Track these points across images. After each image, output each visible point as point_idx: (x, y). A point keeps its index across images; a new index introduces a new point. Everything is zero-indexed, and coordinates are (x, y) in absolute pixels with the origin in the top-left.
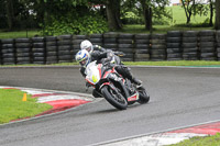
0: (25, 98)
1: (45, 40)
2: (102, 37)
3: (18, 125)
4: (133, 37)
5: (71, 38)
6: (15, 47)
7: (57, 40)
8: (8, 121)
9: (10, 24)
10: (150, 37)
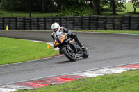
0: (48, 47)
1: (60, 18)
2: (90, 17)
3: (43, 60)
4: (105, 18)
5: (74, 18)
6: (45, 21)
7: (66, 18)
8: (39, 58)
9: (44, 9)
10: (114, 18)
